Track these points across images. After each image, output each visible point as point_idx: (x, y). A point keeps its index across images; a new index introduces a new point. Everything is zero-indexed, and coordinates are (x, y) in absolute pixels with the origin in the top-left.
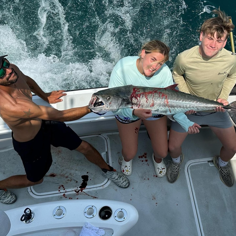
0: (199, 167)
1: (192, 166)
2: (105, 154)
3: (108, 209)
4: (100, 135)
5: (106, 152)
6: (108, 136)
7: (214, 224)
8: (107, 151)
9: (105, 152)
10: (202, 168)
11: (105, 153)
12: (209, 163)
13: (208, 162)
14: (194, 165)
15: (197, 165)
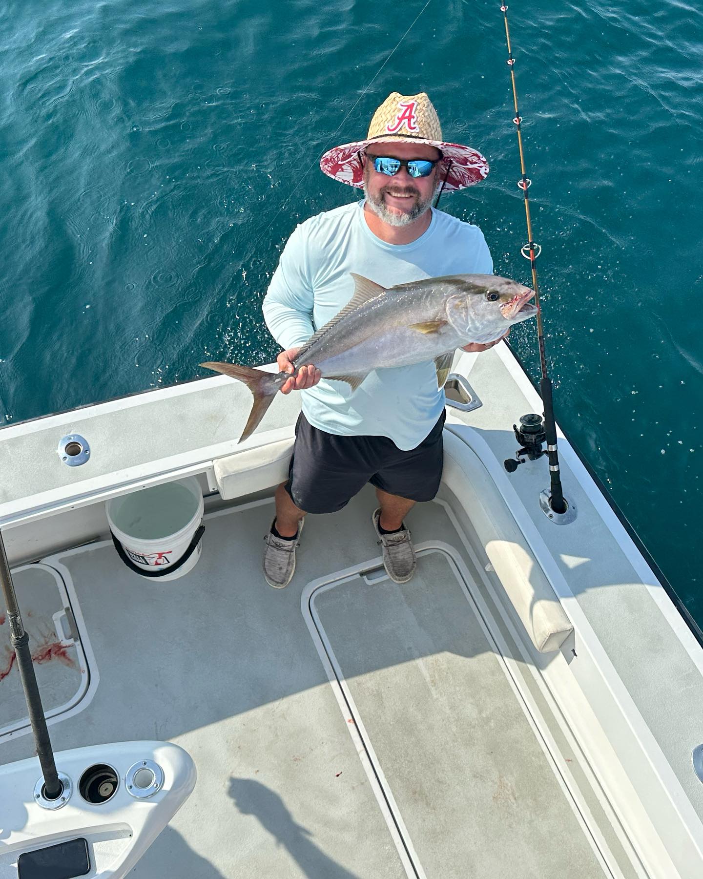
0: (338, 593)
1: (320, 595)
2: (64, 616)
3: (104, 772)
4: (37, 562)
5: (67, 609)
6: (61, 561)
7: (405, 737)
8: (69, 606)
9: (64, 610)
10: (349, 596)
11: (65, 613)
12: (365, 577)
13: (362, 574)
14: (325, 593)
15: (332, 590)
